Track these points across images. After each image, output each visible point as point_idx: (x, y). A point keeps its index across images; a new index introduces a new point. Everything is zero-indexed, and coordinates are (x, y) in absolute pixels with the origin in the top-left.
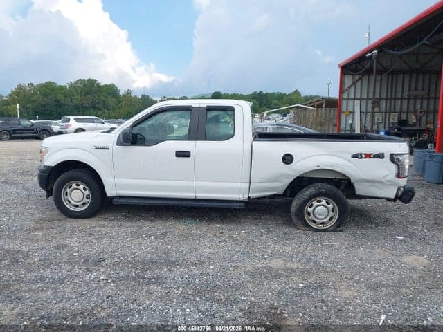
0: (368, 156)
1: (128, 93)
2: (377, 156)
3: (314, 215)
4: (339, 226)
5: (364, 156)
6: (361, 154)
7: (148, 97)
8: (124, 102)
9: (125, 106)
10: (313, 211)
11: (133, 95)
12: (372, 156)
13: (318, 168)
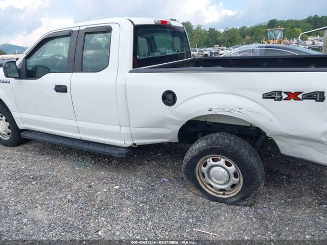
0: (293, 96)
1: (199, 28)
2: (310, 96)
3: (209, 176)
4: (243, 199)
5: (285, 96)
6: (280, 93)
7: (214, 29)
8: (195, 35)
9: (196, 38)
10: (208, 172)
11: (202, 29)
12: (300, 96)
13: (210, 113)
